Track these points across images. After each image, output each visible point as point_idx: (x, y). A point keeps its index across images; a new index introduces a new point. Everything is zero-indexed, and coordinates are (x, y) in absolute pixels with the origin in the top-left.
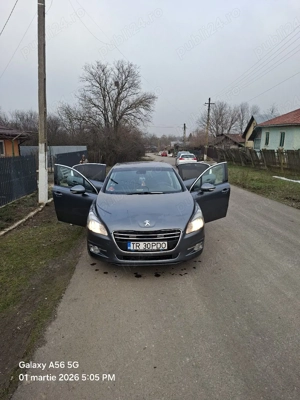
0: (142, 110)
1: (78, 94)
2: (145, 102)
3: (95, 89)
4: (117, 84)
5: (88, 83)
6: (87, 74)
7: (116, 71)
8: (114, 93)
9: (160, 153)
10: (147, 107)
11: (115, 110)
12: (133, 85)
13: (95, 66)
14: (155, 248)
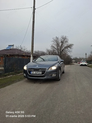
0: (69, 49)
1: (51, 46)
2: (70, 46)
3: (55, 44)
4: (62, 42)
5: (53, 42)
6: (53, 40)
7: (61, 38)
8: (60, 44)
9: (78, 63)
10: (70, 48)
11: (61, 49)
12: (66, 42)
13: (55, 38)
14: (38, 73)
